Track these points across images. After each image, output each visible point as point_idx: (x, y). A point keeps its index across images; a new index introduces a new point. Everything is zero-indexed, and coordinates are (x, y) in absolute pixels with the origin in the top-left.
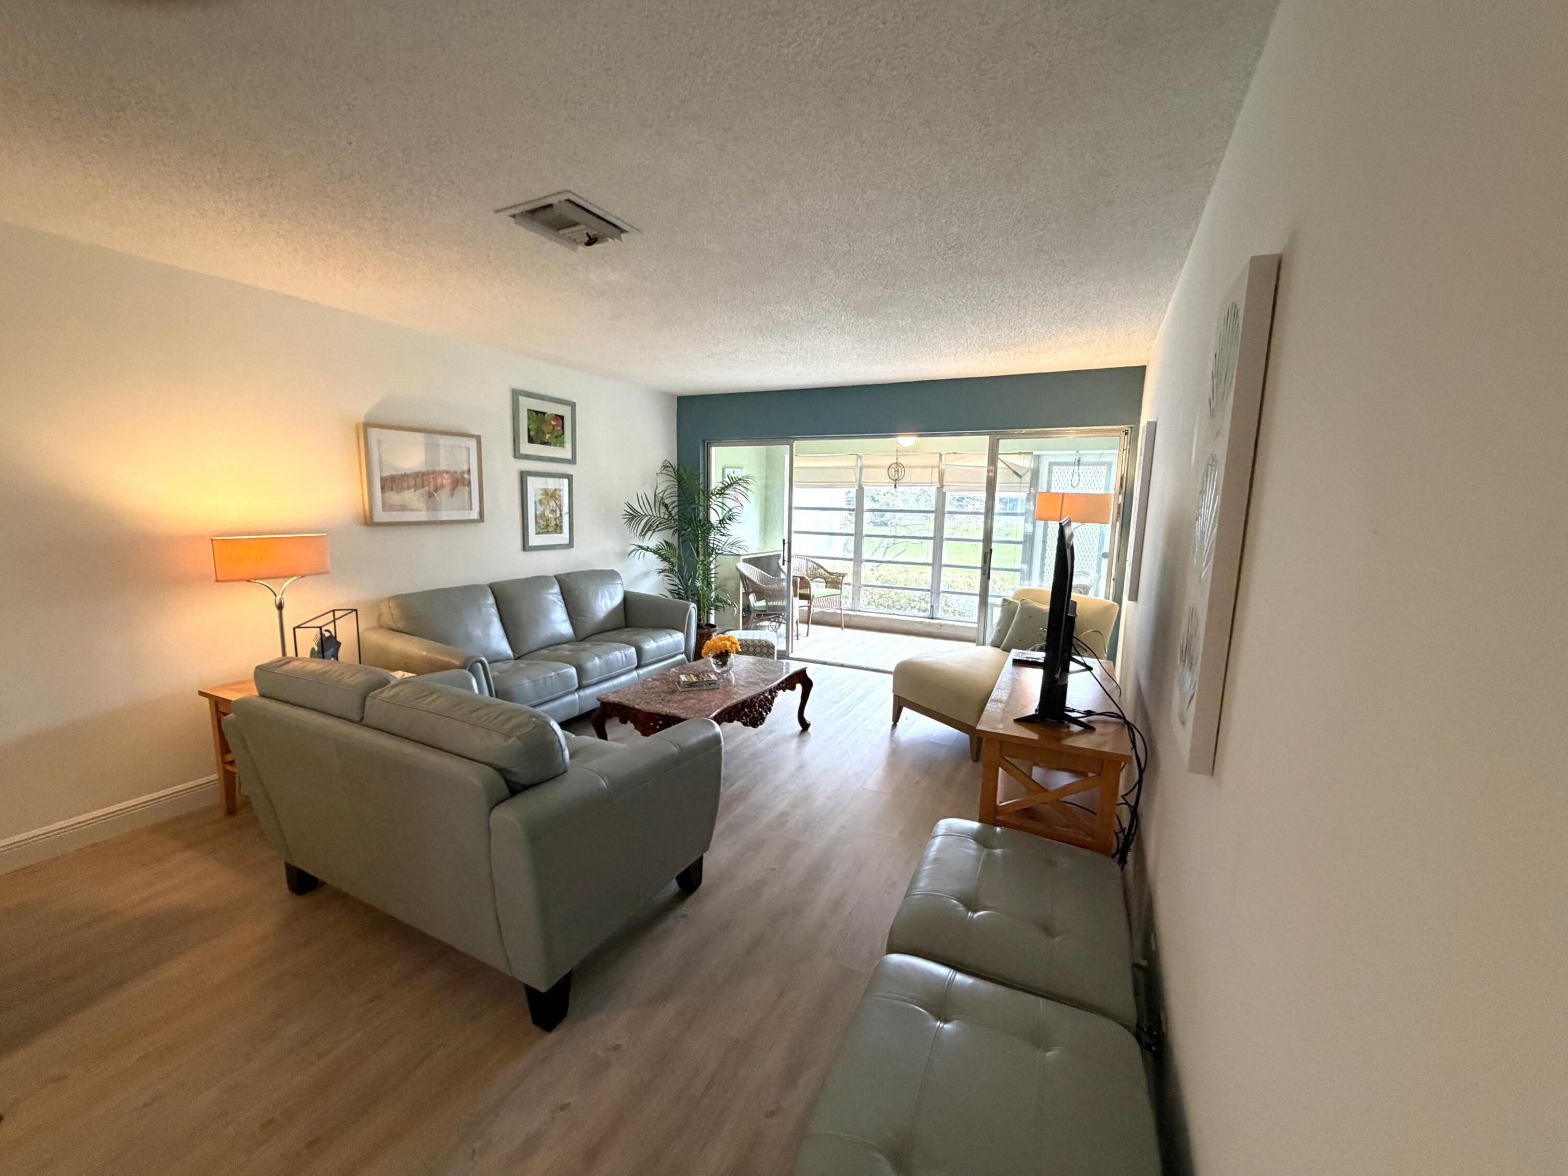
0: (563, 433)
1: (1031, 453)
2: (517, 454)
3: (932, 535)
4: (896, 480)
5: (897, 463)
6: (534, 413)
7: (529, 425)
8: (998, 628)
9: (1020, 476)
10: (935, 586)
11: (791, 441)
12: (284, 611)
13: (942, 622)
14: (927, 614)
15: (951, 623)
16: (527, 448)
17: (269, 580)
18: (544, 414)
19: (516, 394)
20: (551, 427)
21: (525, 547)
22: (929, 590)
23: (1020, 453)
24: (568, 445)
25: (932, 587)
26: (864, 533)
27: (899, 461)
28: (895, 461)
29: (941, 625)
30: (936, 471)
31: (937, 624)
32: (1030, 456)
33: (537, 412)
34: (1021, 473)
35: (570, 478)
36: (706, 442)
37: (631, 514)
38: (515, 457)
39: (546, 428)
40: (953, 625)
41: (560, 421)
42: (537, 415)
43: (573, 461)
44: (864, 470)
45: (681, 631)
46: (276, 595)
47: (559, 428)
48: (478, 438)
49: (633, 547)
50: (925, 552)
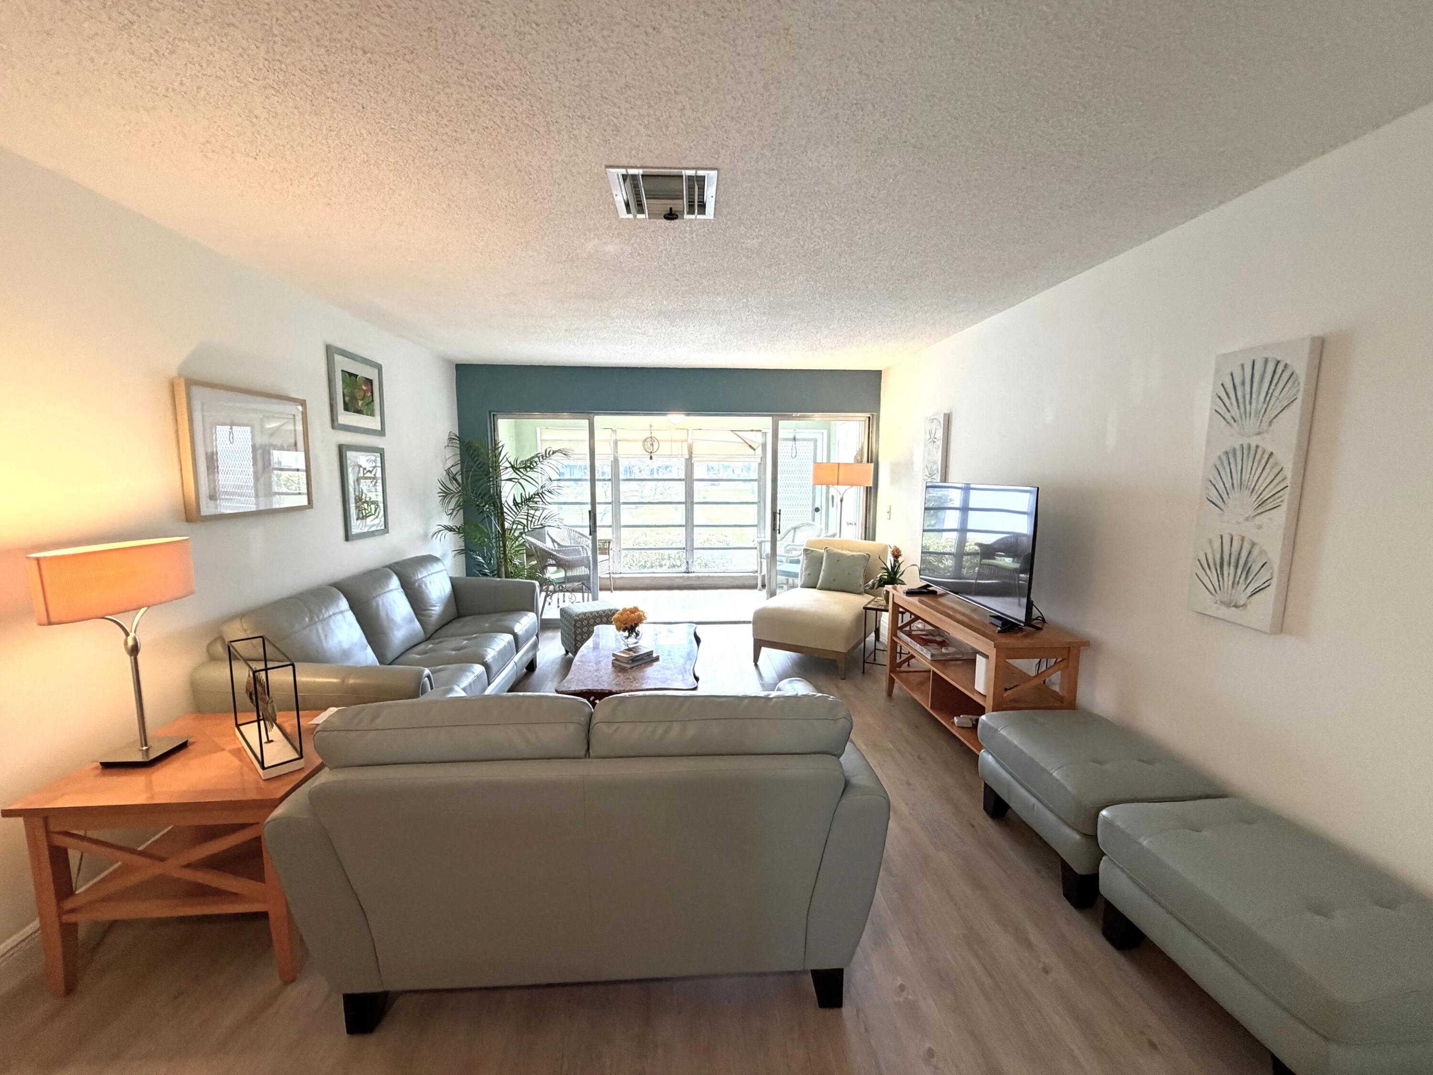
0: (373, 400)
1: (760, 431)
2: (334, 423)
3: (683, 500)
4: (651, 453)
5: (651, 437)
6: (347, 375)
7: (344, 389)
8: (807, 572)
9: (754, 450)
10: (689, 544)
11: (592, 415)
12: (139, 657)
13: (700, 575)
14: (683, 568)
15: (707, 575)
16: (346, 418)
17: (117, 615)
18: (356, 376)
19: (330, 351)
20: (362, 393)
21: (347, 537)
22: (684, 549)
23: (752, 431)
24: (378, 418)
25: (686, 544)
26: (621, 502)
27: (653, 435)
28: (649, 435)
29: (699, 577)
30: (685, 445)
31: (695, 577)
32: (760, 433)
33: (351, 374)
34: (755, 447)
35: (381, 452)
36: (492, 413)
37: (445, 492)
38: (333, 427)
39: (359, 395)
40: (709, 576)
41: (369, 384)
42: (349, 377)
43: (382, 432)
44: (619, 443)
45: (532, 611)
46: (127, 634)
47: (369, 394)
48: (303, 403)
49: (437, 528)
50: (678, 515)
